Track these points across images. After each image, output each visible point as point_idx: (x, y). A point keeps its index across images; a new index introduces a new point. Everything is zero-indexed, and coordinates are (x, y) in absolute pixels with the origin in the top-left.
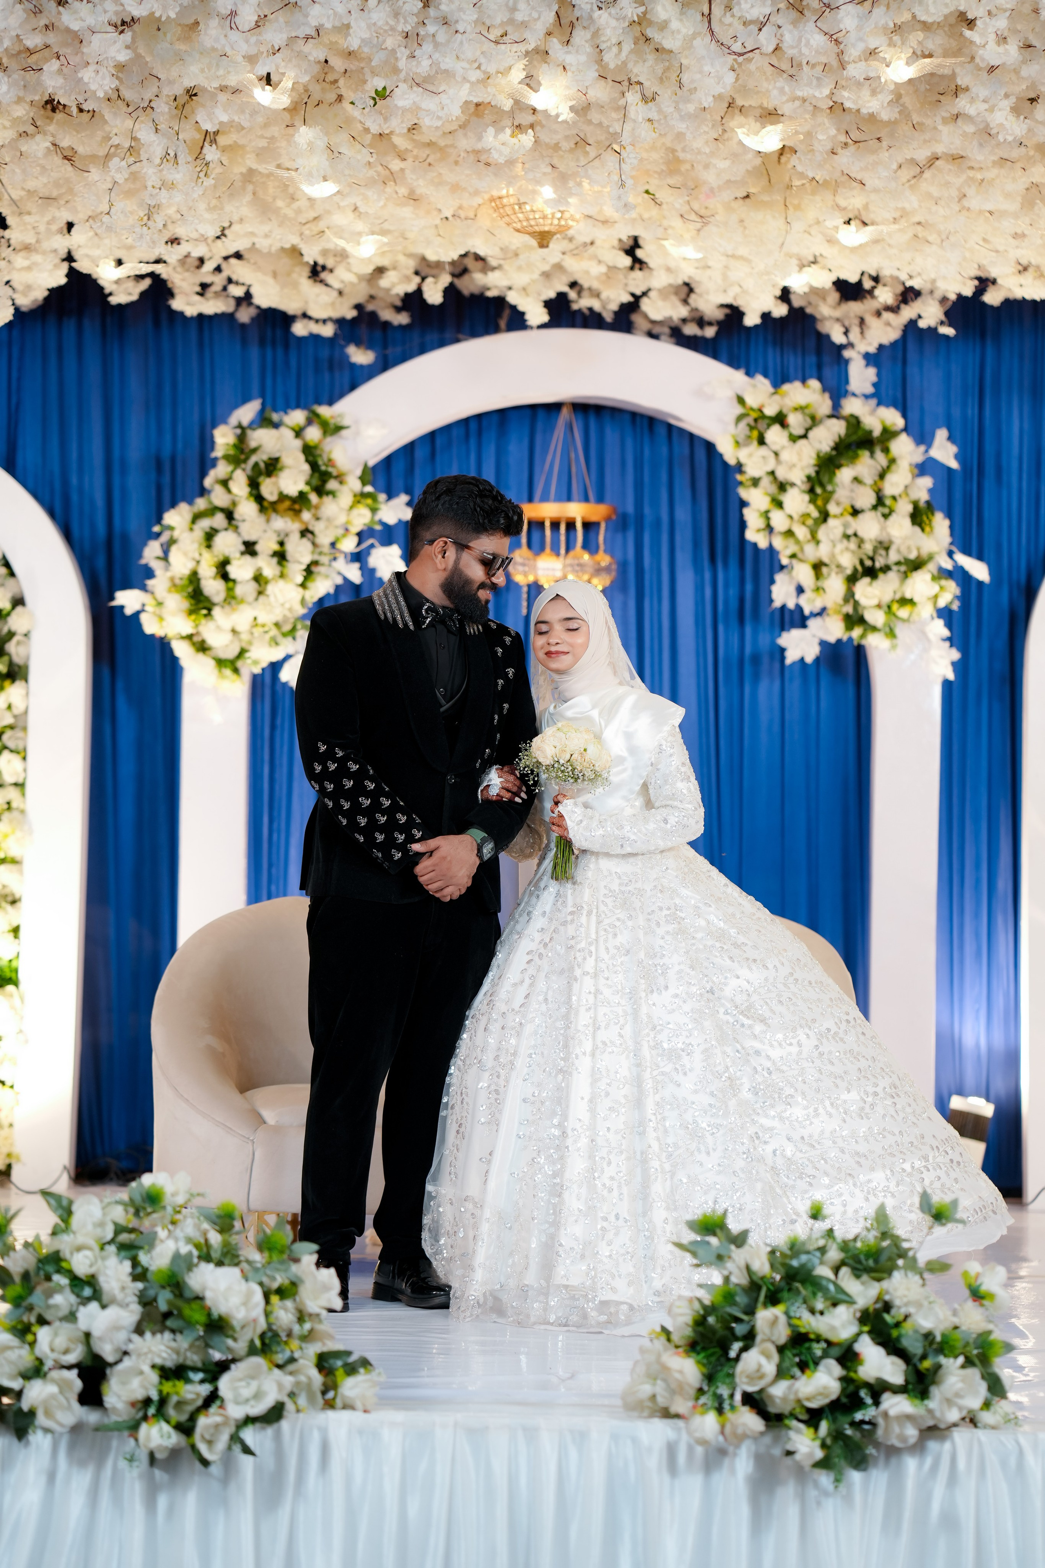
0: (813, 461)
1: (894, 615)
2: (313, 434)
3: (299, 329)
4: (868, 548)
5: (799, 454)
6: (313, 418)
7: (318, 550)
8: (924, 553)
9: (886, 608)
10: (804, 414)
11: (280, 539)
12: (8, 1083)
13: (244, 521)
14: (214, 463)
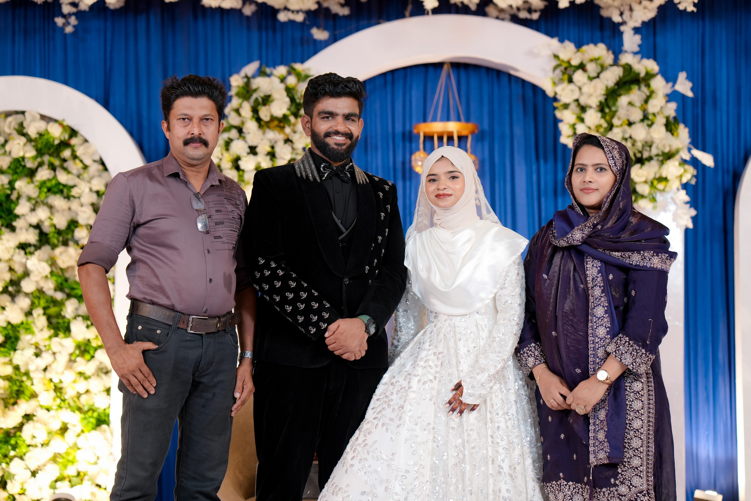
0: (603, 92)
1: (655, 188)
2: (292, 80)
3: (282, 17)
4: (639, 145)
5: (595, 88)
6: (291, 71)
7: (295, 152)
8: (674, 148)
9: (650, 183)
10: (596, 63)
11: (271, 144)
12: (103, 486)
13: (249, 133)
14: (230, 99)
